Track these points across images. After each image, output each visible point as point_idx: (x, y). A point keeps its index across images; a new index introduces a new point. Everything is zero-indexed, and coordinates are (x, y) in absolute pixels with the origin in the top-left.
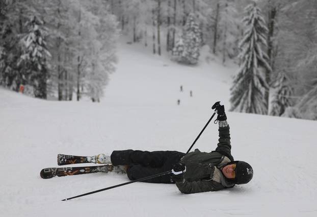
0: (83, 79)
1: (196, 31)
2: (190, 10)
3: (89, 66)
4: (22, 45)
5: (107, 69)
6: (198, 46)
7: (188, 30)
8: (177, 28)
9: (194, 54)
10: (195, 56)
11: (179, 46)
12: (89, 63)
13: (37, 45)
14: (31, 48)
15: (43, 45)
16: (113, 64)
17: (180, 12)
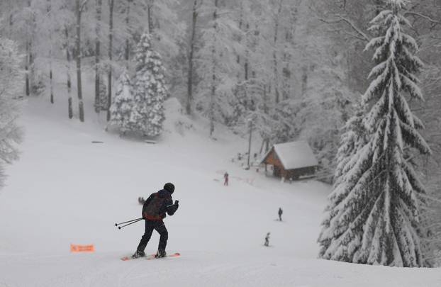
1: (156, 69)
2: (141, 28)
6: (161, 101)
7: (139, 68)
8: (115, 65)
11: (123, 101)
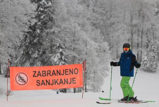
0: (88, 81)
1: (155, 51)
2: (151, 39)
3: (92, 73)
4: (52, 61)
5: (103, 75)
6: (156, 61)
7: (150, 51)
8: (143, 50)
9: (154, 65)
10: (154, 67)
11: (145, 61)
12: (92, 71)
13: (61, 61)
14: (58, 63)
15: (65, 61)
16: (106, 72)
17: (145, 40)
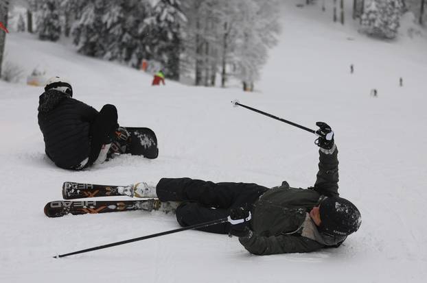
0: (231, 54)
3: (240, 37)
4: (146, 4)
5: (265, 41)
6: (397, 13)
9: (391, 24)
10: (392, 26)
11: (370, 12)
12: (241, 32)
13: (168, 6)
14: (159, 9)
15: (175, 5)
16: (274, 34)
